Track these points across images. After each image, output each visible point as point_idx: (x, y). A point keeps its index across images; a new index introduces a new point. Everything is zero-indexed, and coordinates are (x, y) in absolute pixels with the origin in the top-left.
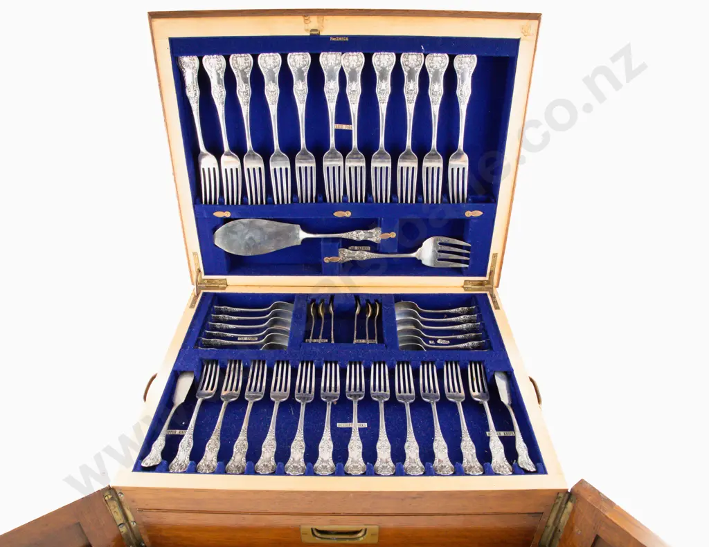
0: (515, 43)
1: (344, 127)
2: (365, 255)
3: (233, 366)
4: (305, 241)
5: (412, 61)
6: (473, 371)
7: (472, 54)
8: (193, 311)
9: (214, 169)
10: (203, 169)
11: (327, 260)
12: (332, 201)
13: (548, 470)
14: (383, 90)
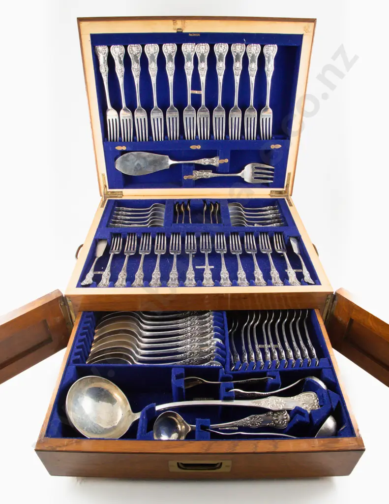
0: (300, 37)
1: (196, 92)
2: (209, 174)
3: (130, 237)
4: (172, 166)
5: (238, 49)
6: (277, 239)
7: (275, 44)
8: (103, 209)
9: (116, 119)
10: (109, 120)
11: (185, 178)
12: (189, 139)
13: (322, 283)
14: (221, 67)
